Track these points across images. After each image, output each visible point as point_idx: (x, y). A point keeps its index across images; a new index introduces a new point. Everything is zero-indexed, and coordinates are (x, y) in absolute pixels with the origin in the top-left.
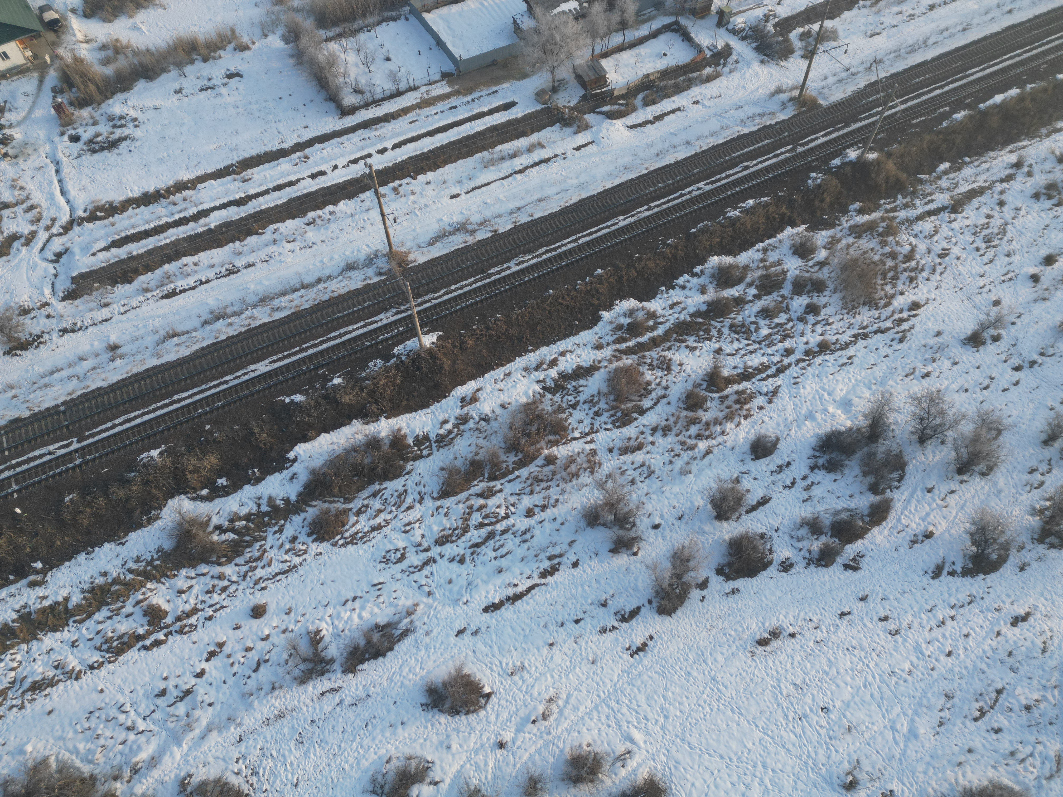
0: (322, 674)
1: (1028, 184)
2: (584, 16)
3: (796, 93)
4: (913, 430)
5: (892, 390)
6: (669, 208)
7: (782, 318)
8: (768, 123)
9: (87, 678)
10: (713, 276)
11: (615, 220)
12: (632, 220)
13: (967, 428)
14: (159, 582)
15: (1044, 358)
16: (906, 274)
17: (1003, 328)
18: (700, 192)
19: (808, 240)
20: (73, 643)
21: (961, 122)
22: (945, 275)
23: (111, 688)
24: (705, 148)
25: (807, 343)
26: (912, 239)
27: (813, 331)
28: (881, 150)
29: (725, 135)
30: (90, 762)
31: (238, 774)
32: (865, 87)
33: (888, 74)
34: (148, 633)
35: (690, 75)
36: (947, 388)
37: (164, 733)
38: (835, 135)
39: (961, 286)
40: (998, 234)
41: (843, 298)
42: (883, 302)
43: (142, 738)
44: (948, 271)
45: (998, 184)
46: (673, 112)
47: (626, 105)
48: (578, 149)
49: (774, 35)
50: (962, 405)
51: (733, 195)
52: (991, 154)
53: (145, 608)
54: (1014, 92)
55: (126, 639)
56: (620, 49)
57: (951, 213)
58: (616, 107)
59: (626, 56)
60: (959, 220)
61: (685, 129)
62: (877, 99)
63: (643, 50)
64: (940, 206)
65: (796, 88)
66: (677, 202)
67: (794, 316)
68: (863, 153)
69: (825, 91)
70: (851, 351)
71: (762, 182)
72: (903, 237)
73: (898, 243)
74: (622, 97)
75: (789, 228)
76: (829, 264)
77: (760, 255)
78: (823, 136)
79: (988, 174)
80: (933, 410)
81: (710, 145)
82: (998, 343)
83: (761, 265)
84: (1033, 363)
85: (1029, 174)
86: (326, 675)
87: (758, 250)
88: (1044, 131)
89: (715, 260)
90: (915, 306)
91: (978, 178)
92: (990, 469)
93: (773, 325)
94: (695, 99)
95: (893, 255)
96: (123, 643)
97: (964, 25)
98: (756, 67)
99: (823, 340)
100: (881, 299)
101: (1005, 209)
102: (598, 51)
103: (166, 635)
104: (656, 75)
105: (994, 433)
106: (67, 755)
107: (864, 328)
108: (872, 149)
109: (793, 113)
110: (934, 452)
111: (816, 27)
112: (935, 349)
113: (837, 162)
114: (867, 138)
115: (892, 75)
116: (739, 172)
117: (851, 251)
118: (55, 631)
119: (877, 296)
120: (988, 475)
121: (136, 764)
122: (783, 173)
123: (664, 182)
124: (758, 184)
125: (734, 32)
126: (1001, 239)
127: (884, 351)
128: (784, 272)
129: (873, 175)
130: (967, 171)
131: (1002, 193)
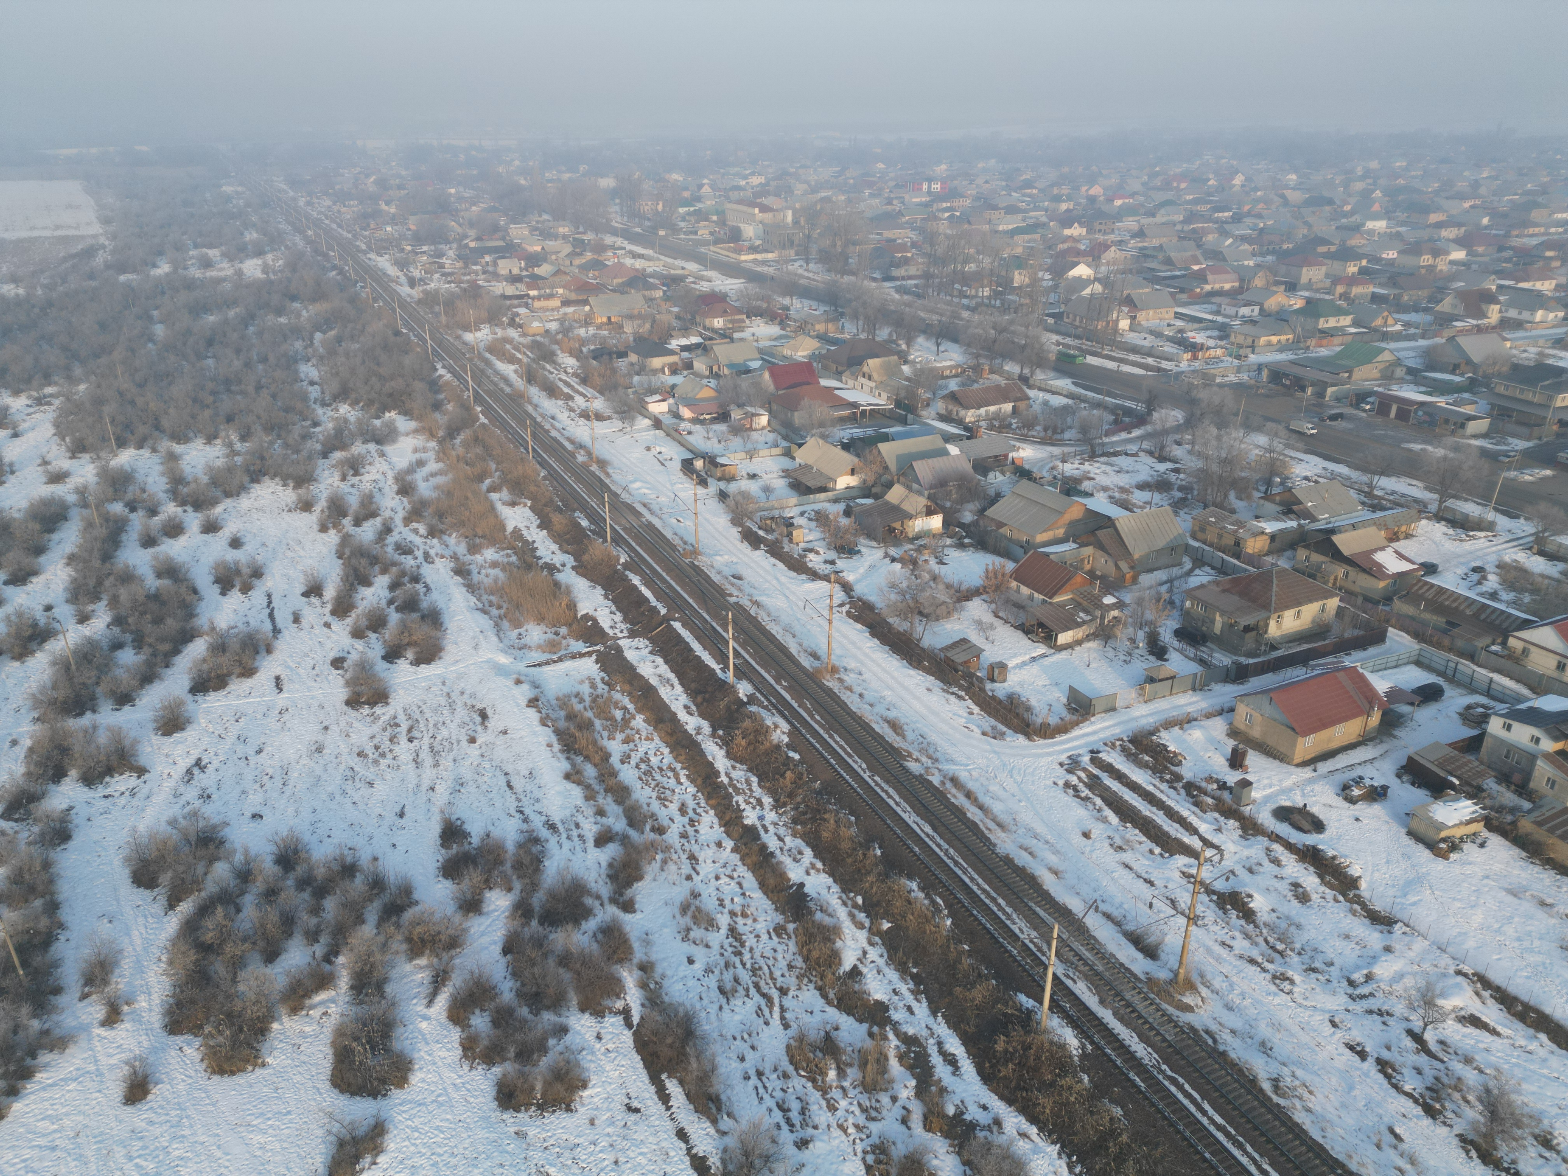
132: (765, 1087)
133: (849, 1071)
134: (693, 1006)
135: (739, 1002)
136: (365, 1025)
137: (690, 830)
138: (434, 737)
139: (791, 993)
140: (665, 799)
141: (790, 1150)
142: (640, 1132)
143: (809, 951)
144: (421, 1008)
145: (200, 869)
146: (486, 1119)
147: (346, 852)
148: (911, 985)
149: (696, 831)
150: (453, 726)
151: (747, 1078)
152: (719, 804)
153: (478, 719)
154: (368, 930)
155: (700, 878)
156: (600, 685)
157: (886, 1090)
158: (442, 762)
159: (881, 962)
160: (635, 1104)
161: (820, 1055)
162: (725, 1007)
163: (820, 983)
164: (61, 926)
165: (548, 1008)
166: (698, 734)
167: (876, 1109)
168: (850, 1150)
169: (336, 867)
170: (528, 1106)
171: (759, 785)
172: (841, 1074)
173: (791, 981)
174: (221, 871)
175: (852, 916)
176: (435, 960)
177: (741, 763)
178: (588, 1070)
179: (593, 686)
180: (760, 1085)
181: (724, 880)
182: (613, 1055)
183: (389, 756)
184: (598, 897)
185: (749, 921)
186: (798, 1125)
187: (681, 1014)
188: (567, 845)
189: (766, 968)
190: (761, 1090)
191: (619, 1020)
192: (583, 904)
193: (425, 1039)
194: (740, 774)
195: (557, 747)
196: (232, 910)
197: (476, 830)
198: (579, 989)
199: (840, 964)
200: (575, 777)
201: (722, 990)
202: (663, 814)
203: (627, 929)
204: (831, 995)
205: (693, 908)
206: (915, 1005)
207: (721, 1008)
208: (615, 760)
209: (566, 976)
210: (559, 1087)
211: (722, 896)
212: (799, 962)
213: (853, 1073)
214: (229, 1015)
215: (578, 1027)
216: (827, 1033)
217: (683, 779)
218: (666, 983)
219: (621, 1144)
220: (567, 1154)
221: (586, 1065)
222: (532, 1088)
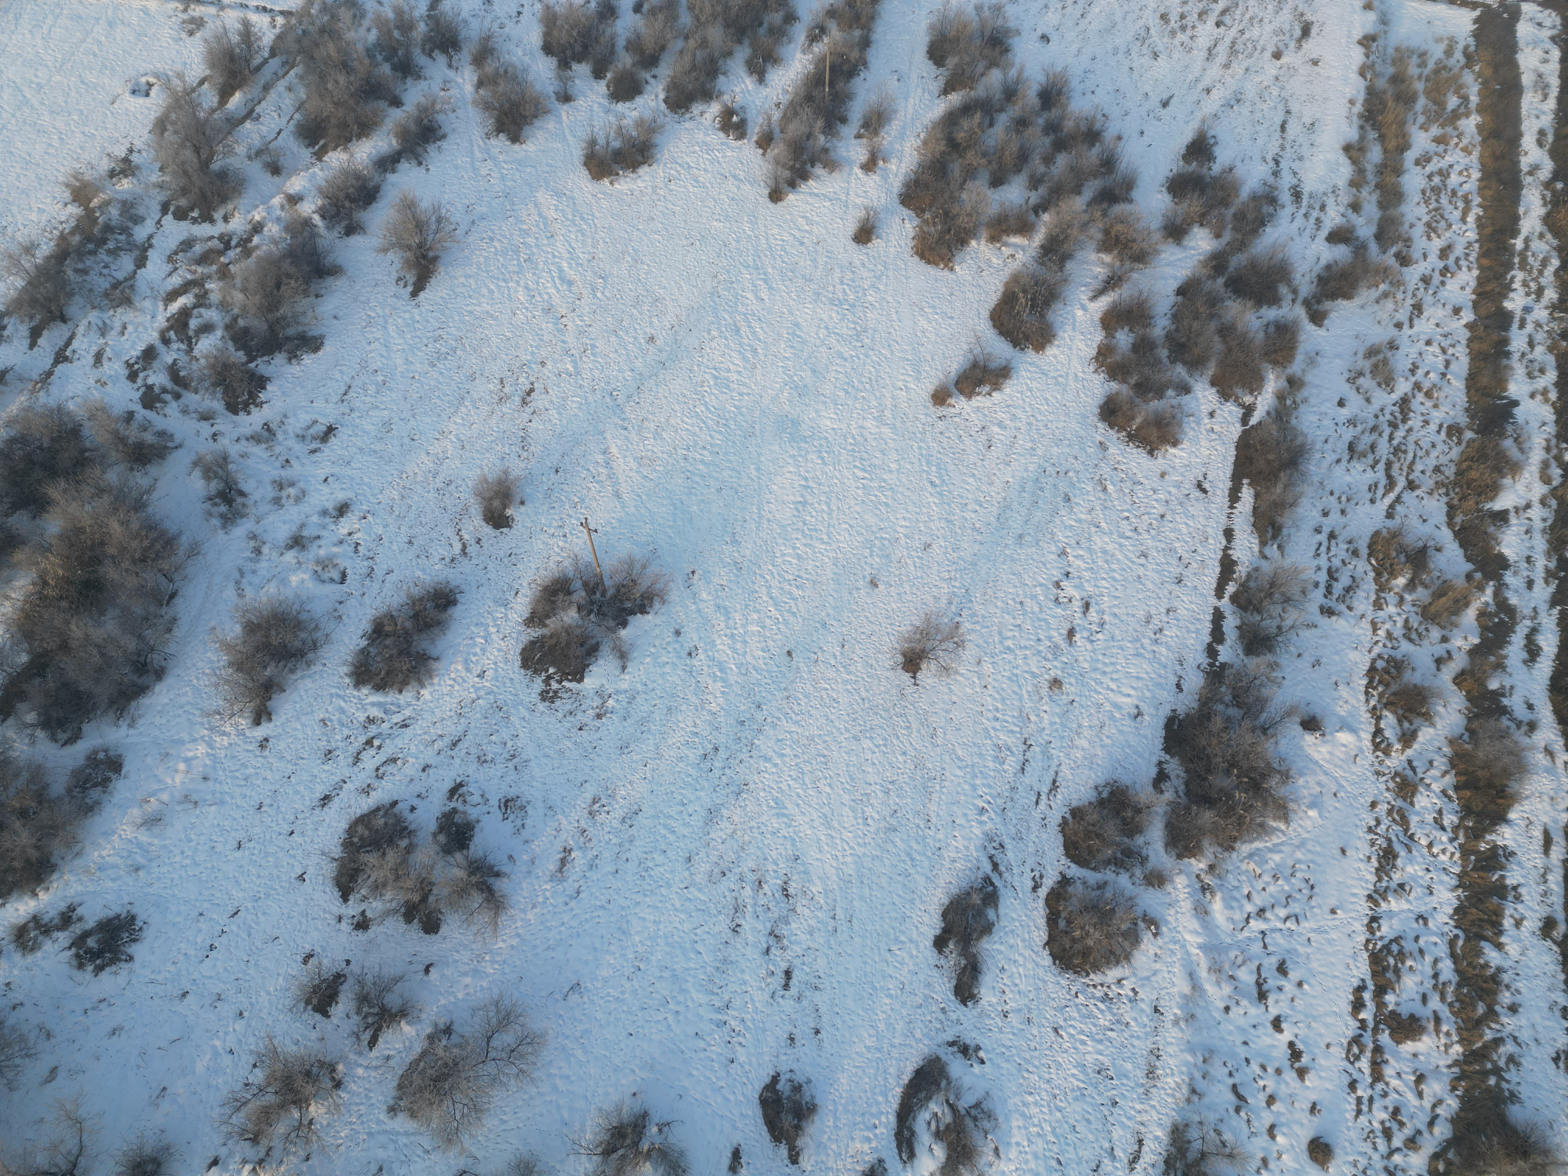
0: (1166, 1162)
9: (1364, 908)
14: (1456, 1063)
20: (1425, 921)
23: (1330, 923)
30: (1250, 856)
31: (1119, 981)
34: (1380, 1005)
37: (1229, 940)
43: (1239, 916)
53: (1424, 1023)
55: (1390, 975)
86: (1162, 1166)
96: (1385, 969)
103: (1363, 1021)
106: (1275, 840)
118: (1457, 911)
121: (1213, 894)
132: (1329, 549)
133: (1420, 589)
134: (1314, 443)
135: (1360, 467)
136: (1036, 284)
137: (1437, 278)
138: (1242, 32)
139: (1418, 492)
140: (1435, 230)
141: (1313, 608)
142: (1197, 508)
143: (1470, 468)
144: (1084, 298)
145: (980, 69)
146: (1084, 417)
147: (1099, 116)
148: (1552, 565)
149: (1443, 283)
150: (1268, 28)
151: (1318, 531)
152: (1490, 268)
153: (1298, 33)
154: (1079, 203)
155: (1410, 332)
156: (1458, 55)
157: (1443, 628)
158: (1234, 65)
159: (1538, 525)
160: (1206, 486)
161: (1403, 558)
162: (1344, 463)
163: (1456, 502)
164: (865, 64)
165: (1185, 363)
166: (1530, 173)
167: (1420, 635)
168: (1368, 646)
169: (1083, 128)
170: (1121, 429)
171: (1556, 273)
172: (1411, 586)
173: (1428, 482)
174: (995, 78)
175: (1545, 465)
176: (1118, 263)
177: (1556, 235)
178: (1186, 434)
179: (1449, 52)
180: (1325, 544)
181: (1435, 349)
182: (1214, 436)
183: (1189, 32)
184: (1295, 291)
185: (1429, 404)
186: (1335, 596)
187: (1298, 442)
188: (1299, 221)
189: (1410, 456)
190: (1323, 549)
191: (1239, 412)
192: (1275, 290)
193: (1074, 325)
194: (1541, 247)
195: (1358, 108)
196: (987, 122)
197: (1223, 156)
198: (1221, 364)
199: (1492, 499)
200: (1354, 153)
201: (1351, 447)
202: (1420, 243)
203: (1302, 337)
204: (1459, 519)
205: (1380, 357)
206: (1539, 583)
207: (1338, 461)
208: (1410, 156)
209: (1218, 345)
210: (1154, 432)
211: (1420, 364)
212: (1450, 472)
213: (1422, 594)
214: (946, 213)
215: (1199, 395)
216: (1425, 547)
217: (1471, 219)
218: (1303, 408)
219: (1174, 504)
220: (1129, 484)
221: (1187, 429)
222: (1133, 418)
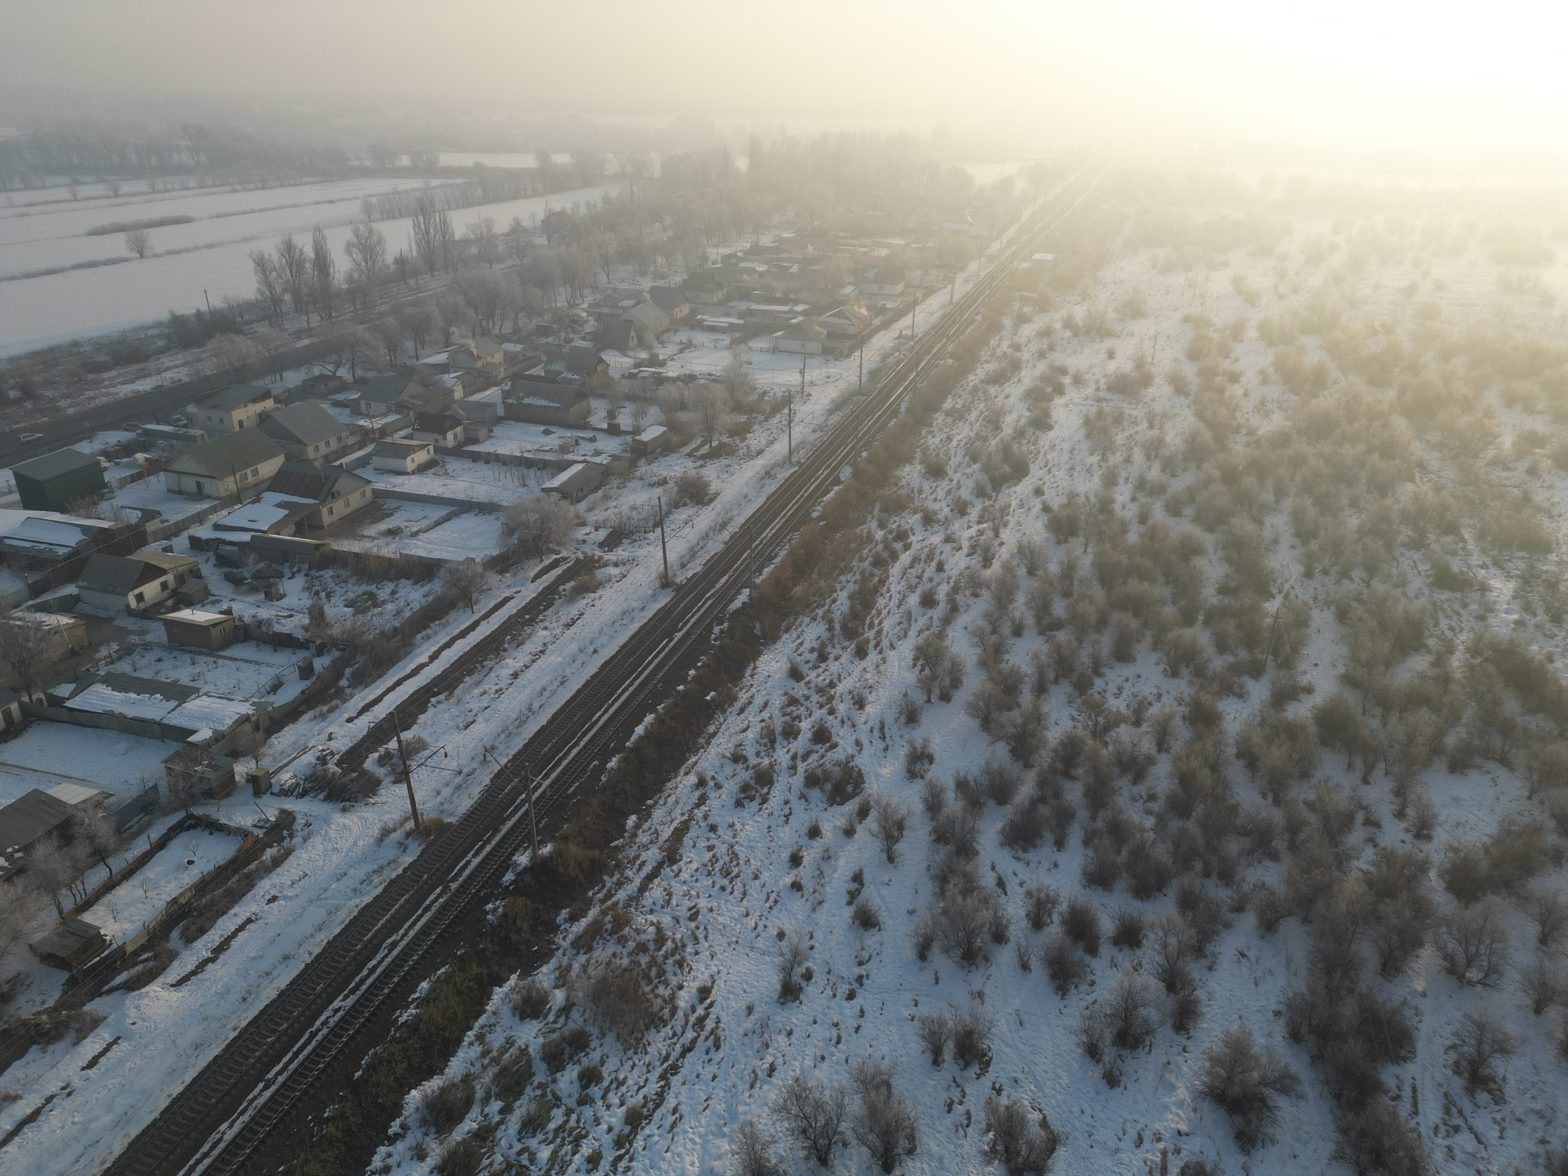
1: (724, 796)
2: (21, 871)
3: (410, 825)
4: (805, 1153)
5: (749, 1118)
6: (302, 1064)
7: (557, 1117)
8: (393, 876)
10: (424, 1122)
11: (215, 1137)
12: (246, 1118)
13: (855, 1105)
15: (865, 967)
16: (670, 961)
17: (807, 959)
18: (341, 1013)
19: (529, 990)
21: (619, 768)
22: (710, 938)
24: (317, 951)
25: (610, 1130)
26: (650, 917)
27: (608, 1107)
28: (552, 839)
29: (340, 920)
32: (491, 781)
33: (510, 757)
35: (246, 871)
36: (802, 1069)
38: (488, 848)
39: (734, 939)
40: (731, 862)
41: (618, 1037)
42: (666, 1011)
44: (711, 931)
45: (696, 811)
46: (241, 928)
47: (156, 957)
48: (93, 1063)
49: (344, 774)
50: (831, 1080)
51: (393, 990)
52: (669, 785)
54: (649, 718)
56: (109, 886)
57: (671, 865)
58: (140, 968)
59: (124, 892)
60: (684, 869)
61: (273, 942)
62: (514, 788)
63: (151, 871)
64: (655, 864)
65: (407, 819)
66: (310, 1048)
67: (572, 1103)
68: (534, 852)
69: (446, 806)
70: (670, 1101)
71: (427, 952)
72: (640, 920)
73: (638, 931)
74: (143, 948)
75: (497, 990)
76: (574, 1004)
77: (477, 1049)
78: (474, 856)
79: (680, 806)
80: (808, 1110)
81: (324, 944)
82: (813, 980)
83: (486, 1061)
84: (860, 979)
85: (718, 786)
87: (471, 1044)
88: (702, 741)
89: (414, 1096)
90: (704, 992)
91: (673, 816)
92: (912, 1138)
93: (551, 1136)
94: (268, 897)
95: (642, 948)
97: (559, 679)
98: (339, 819)
99: (628, 1111)
100: (662, 1009)
101: (720, 831)
102: (68, 904)
104: (189, 894)
105: (883, 1089)
107: (666, 1058)
108: (542, 843)
109: (420, 849)
110: (845, 1166)
111: (393, 745)
112: (758, 1030)
113: (509, 877)
114: (529, 833)
115: (515, 756)
116: (386, 956)
117: (591, 971)
119: (655, 1009)
120: (915, 1148)
122: (449, 925)
123: (274, 1031)
124: (422, 957)
125: (285, 793)
126: (738, 864)
127: (707, 1073)
128: (524, 1051)
129: (561, 870)
130: (658, 814)
131: (706, 817)
